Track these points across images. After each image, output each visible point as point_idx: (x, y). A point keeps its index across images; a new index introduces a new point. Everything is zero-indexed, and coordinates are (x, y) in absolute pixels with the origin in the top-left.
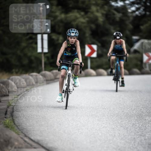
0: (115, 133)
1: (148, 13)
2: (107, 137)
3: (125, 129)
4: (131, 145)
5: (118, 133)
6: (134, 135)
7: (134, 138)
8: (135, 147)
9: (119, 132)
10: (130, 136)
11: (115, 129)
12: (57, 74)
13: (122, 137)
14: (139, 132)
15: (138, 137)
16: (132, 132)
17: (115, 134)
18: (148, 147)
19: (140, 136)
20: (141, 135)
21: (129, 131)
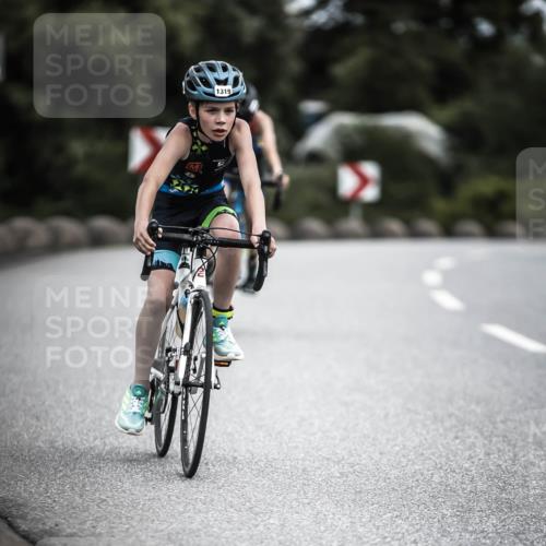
0: (235, 451)
1: (359, 19)
2: (207, 464)
3: (270, 435)
4: (294, 495)
5: (248, 451)
6: (303, 460)
7: (304, 470)
8: (306, 501)
9: (251, 448)
10: (288, 463)
11: (236, 436)
12: (26, 235)
13: (262, 464)
14: (320, 450)
15: (317, 464)
16: (296, 447)
17: (236, 455)
18: (354, 500)
19: (326, 462)
20: (328, 459)
21: (286, 444)
